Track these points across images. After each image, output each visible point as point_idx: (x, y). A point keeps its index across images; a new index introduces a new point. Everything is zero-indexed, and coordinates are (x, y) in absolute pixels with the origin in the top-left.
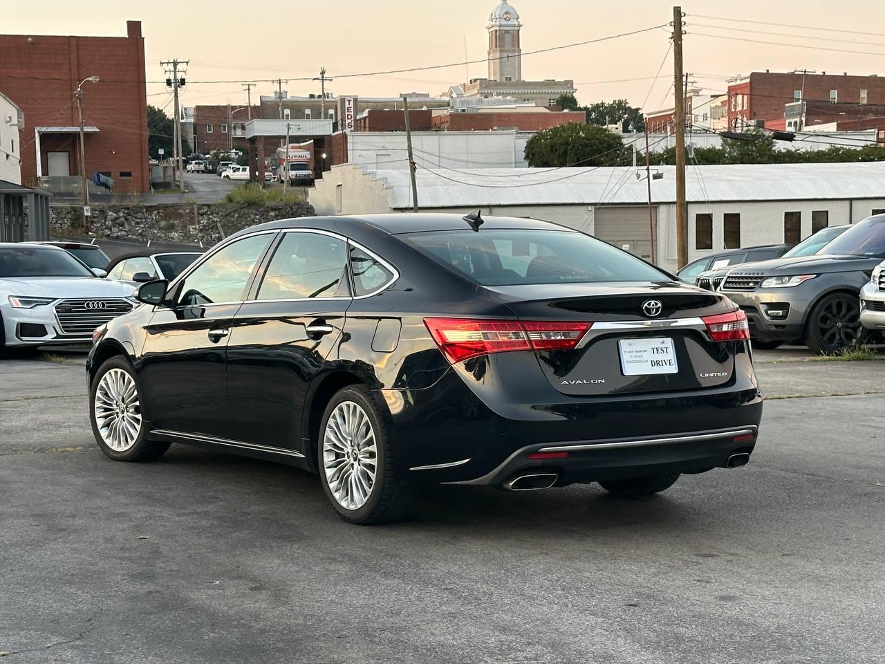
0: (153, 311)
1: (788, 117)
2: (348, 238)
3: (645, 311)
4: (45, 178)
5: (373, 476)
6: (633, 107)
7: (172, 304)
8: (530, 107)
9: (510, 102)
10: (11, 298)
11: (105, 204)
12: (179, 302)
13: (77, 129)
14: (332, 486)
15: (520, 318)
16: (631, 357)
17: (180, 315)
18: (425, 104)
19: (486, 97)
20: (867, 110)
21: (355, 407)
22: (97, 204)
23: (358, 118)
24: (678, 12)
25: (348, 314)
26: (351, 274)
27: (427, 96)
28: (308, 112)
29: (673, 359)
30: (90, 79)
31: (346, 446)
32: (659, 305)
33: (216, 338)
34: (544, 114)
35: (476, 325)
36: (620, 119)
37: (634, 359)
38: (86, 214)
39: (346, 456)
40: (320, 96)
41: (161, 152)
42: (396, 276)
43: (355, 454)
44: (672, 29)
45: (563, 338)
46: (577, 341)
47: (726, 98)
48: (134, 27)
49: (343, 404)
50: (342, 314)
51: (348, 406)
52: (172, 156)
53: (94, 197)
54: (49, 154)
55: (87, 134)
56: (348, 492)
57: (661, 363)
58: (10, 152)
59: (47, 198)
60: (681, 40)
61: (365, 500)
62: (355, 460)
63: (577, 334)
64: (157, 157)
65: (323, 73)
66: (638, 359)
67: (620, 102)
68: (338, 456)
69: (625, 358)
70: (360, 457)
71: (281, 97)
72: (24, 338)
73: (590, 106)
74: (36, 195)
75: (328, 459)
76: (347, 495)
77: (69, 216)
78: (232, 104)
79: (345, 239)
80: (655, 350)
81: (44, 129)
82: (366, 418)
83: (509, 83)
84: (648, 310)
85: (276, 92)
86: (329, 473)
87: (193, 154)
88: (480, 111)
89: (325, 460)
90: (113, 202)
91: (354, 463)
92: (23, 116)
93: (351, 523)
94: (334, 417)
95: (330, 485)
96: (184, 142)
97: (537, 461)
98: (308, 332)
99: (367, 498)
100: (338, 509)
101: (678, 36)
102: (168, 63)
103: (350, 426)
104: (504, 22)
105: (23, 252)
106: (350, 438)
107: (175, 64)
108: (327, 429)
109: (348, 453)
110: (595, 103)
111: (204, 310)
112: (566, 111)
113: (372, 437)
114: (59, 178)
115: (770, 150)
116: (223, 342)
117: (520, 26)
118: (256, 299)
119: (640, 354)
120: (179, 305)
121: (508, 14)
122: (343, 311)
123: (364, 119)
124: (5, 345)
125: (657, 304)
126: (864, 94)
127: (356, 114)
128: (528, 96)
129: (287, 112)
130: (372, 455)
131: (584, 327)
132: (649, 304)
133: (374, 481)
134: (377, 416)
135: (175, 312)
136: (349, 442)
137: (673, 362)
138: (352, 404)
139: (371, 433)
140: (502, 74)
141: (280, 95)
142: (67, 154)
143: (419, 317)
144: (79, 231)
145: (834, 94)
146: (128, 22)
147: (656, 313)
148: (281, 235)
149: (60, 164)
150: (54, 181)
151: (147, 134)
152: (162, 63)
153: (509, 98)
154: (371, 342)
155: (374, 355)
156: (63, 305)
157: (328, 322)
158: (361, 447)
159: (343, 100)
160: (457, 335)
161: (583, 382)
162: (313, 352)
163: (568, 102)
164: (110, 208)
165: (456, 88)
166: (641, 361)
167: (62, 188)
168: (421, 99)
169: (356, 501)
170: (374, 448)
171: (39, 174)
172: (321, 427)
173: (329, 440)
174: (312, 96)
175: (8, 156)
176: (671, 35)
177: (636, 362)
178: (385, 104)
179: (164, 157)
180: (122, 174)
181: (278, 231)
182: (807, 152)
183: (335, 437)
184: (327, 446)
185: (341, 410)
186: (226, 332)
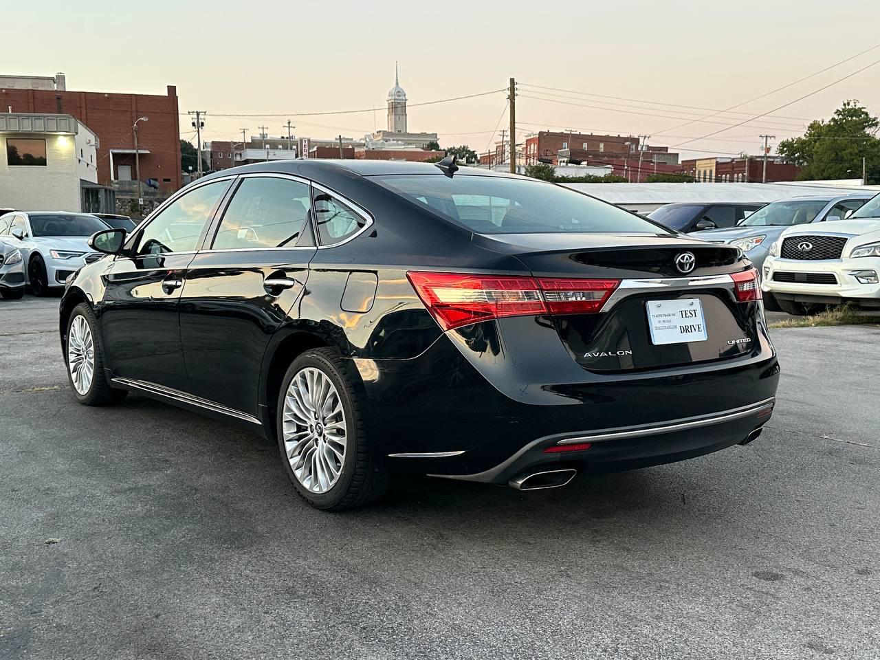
0: (114, 260)
1: (559, 158)
2: (311, 181)
3: (678, 267)
4: (116, 181)
5: (342, 458)
6: (472, 150)
7: (131, 254)
8: (412, 148)
9: (401, 145)
10: (52, 252)
11: (152, 197)
12: (139, 251)
13: (134, 151)
14: (293, 462)
15: (535, 274)
16: (659, 322)
17: (139, 264)
18: (351, 144)
19: (387, 141)
20: (603, 155)
21: (320, 375)
22: (147, 197)
23: (310, 151)
24: (512, 81)
25: (313, 266)
26: (315, 221)
27: (352, 139)
28: (280, 147)
29: (702, 324)
30: (142, 119)
31: (309, 419)
32: (693, 258)
33: (170, 289)
34: (422, 152)
35: (479, 281)
36: (464, 157)
37: (663, 324)
38: (140, 203)
39: (309, 429)
40: (287, 138)
41: (190, 168)
42: (369, 221)
43: (320, 428)
44: (509, 93)
45: (584, 299)
46: (602, 303)
47: (525, 146)
48: (172, 90)
49: (306, 371)
50: (305, 266)
51: (312, 373)
52: (197, 171)
53: (146, 193)
54: (119, 167)
55: (140, 154)
56: (312, 471)
57: (689, 329)
58: (90, 162)
59: (114, 192)
60: (514, 99)
61: (332, 484)
62: (320, 435)
63: (602, 293)
64: (188, 171)
65: (289, 123)
66: (667, 325)
67: (464, 147)
68: (300, 429)
69: (654, 323)
70: (325, 432)
71: (263, 137)
72: (61, 281)
73: (446, 149)
74: (106, 190)
75: (288, 431)
76: (310, 473)
77: (130, 204)
78: (234, 141)
79: (308, 182)
80: (684, 314)
81: (115, 151)
82: (333, 389)
83: (399, 133)
84: (682, 265)
85: (261, 134)
86: (290, 446)
87: (210, 170)
88: (383, 149)
89: (285, 432)
90: (158, 196)
91: (319, 438)
92: (99, 140)
93: (314, 508)
94: (295, 384)
95: (290, 460)
96: (204, 162)
97: (556, 456)
98: (265, 286)
99: (334, 482)
100: (299, 489)
101: (512, 98)
102: (193, 112)
103: (313, 396)
104: (397, 97)
105: (65, 218)
106: (314, 410)
107: (198, 114)
108: (287, 396)
109: (311, 426)
110: (449, 147)
111: (163, 260)
112: (433, 151)
113: (340, 412)
114: (125, 181)
115: (552, 175)
116: (176, 294)
117: (406, 100)
118: (211, 249)
119: (668, 318)
120: (138, 254)
121: (399, 93)
122: (306, 263)
123: (314, 152)
124: (47, 287)
125: (690, 258)
126: (602, 146)
127: (309, 149)
128: (411, 142)
129: (268, 146)
130: (340, 432)
131: (611, 286)
132: (683, 258)
133: (342, 465)
134: (346, 388)
135: (135, 261)
136: (313, 414)
137: (702, 328)
138: (316, 371)
139: (340, 407)
140: (395, 129)
141: (263, 136)
142: (130, 167)
143: (402, 271)
144: (136, 213)
145: (585, 145)
146: (168, 86)
147: (689, 269)
148: (238, 181)
149: (125, 173)
150: (121, 183)
151: (180, 155)
152: (189, 113)
153: (400, 142)
154: (341, 299)
155: (343, 316)
156: (92, 257)
157: (288, 274)
158: (326, 421)
159: (301, 140)
160: (450, 295)
161: (608, 354)
162: (273, 304)
163: (434, 146)
164: (156, 200)
165: (368, 136)
166: (669, 328)
167: (127, 188)
168: (349, 141)
169: (321, 483)
170: (342, 425)
171: (113, 179)
172: (280, 394)
173: (289, 410)
174: (283, 137)
175: (88, 165)
176: (507, 97)
177: (665, 328)
178: (327, 143)
179: (192, 171)
180: (165, 180)
181: (236, 176)
182: (573, 178)
183: (296, 407)
184: (287, 416)
185: (303, 377)
186: (179, 283)
